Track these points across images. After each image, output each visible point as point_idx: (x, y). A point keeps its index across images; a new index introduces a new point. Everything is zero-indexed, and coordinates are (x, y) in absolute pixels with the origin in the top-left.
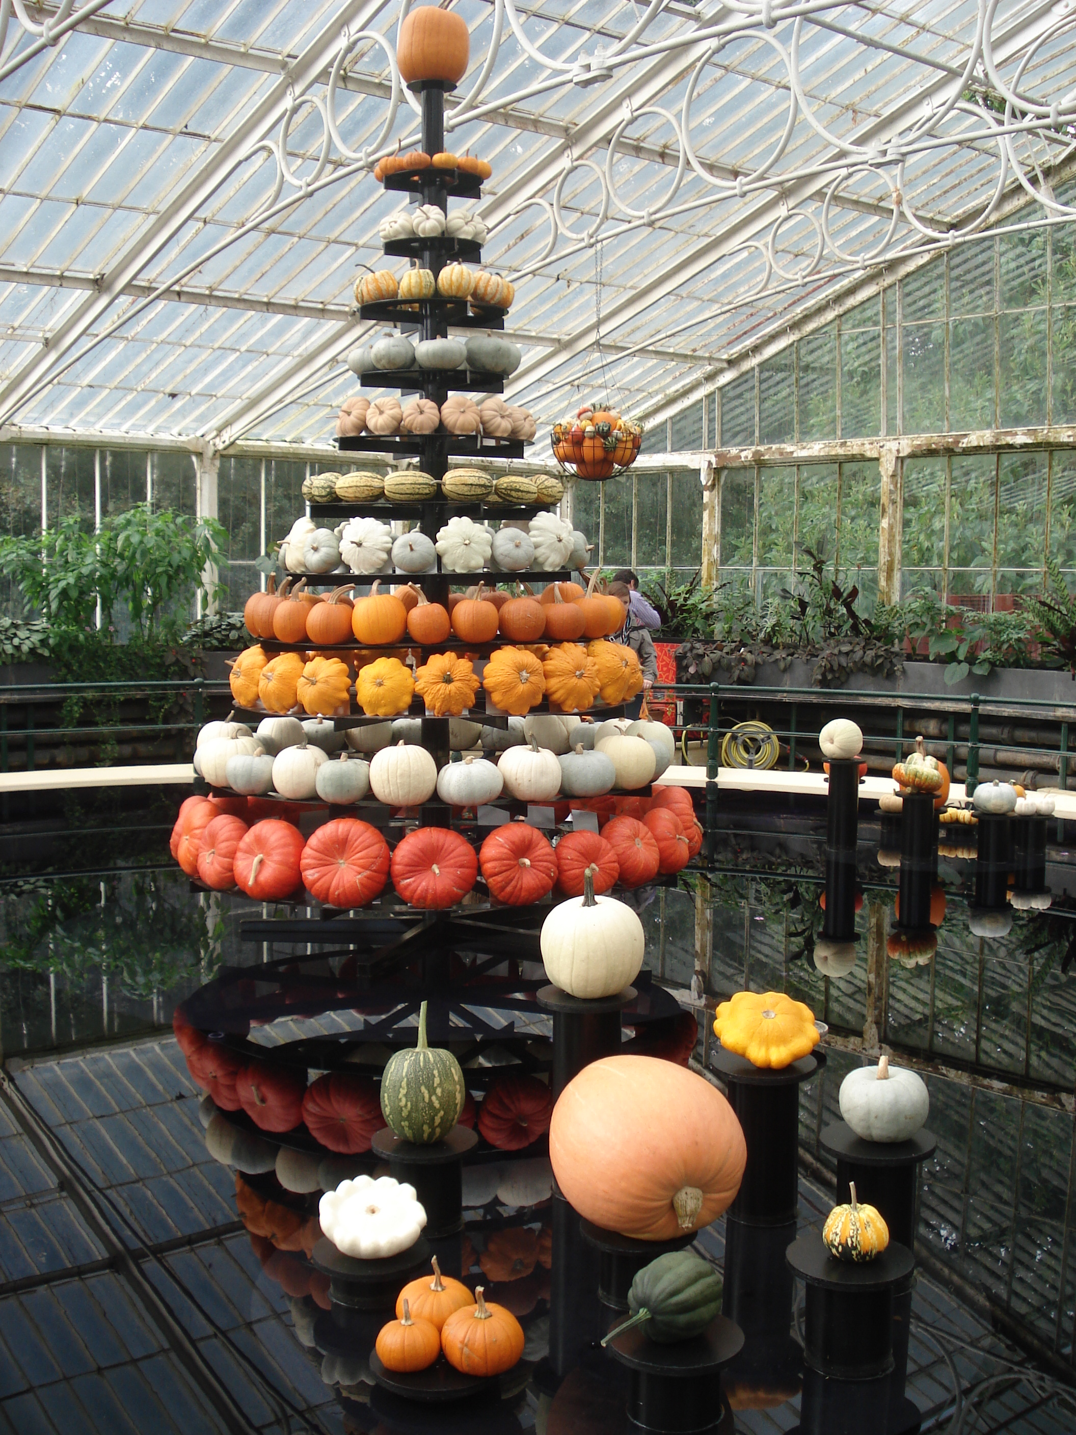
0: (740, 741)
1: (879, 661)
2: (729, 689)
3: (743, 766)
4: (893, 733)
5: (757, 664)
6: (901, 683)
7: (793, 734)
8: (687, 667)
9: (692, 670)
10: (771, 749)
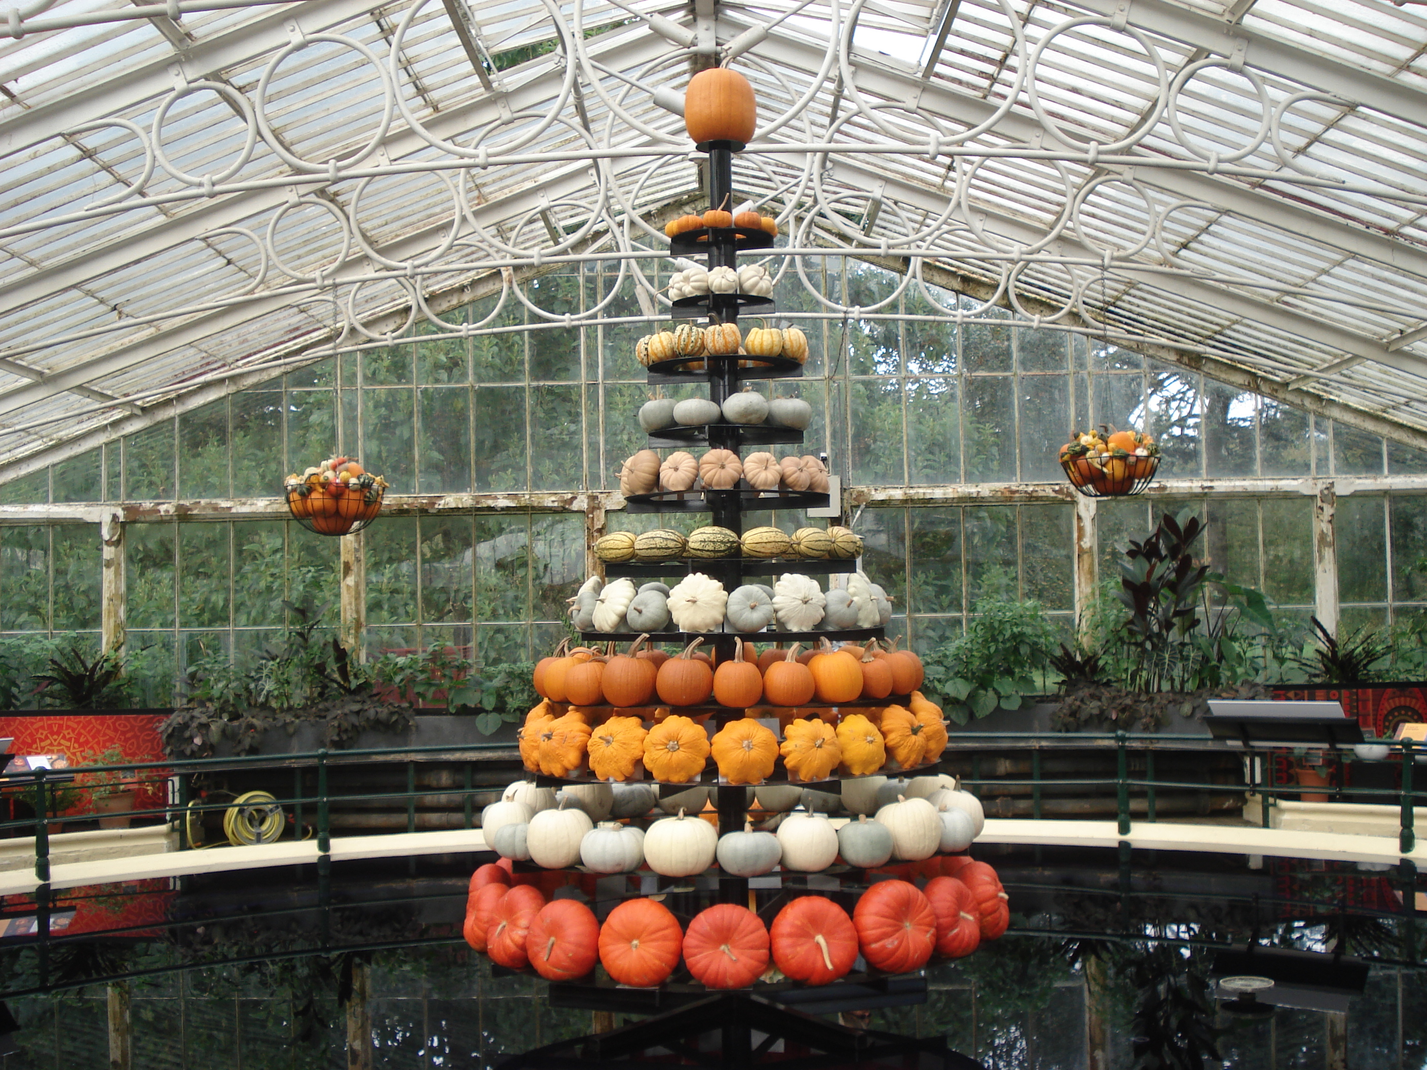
0: (247, 814)
1: (394, 718)
2: (227, 761)
3: (250, 842)
4: (403, 788)
5: (266, 730)
6: (413, 737)
7: (298, 801)
8: (191, 739)
9: (198, 741)
10: (274, 822)
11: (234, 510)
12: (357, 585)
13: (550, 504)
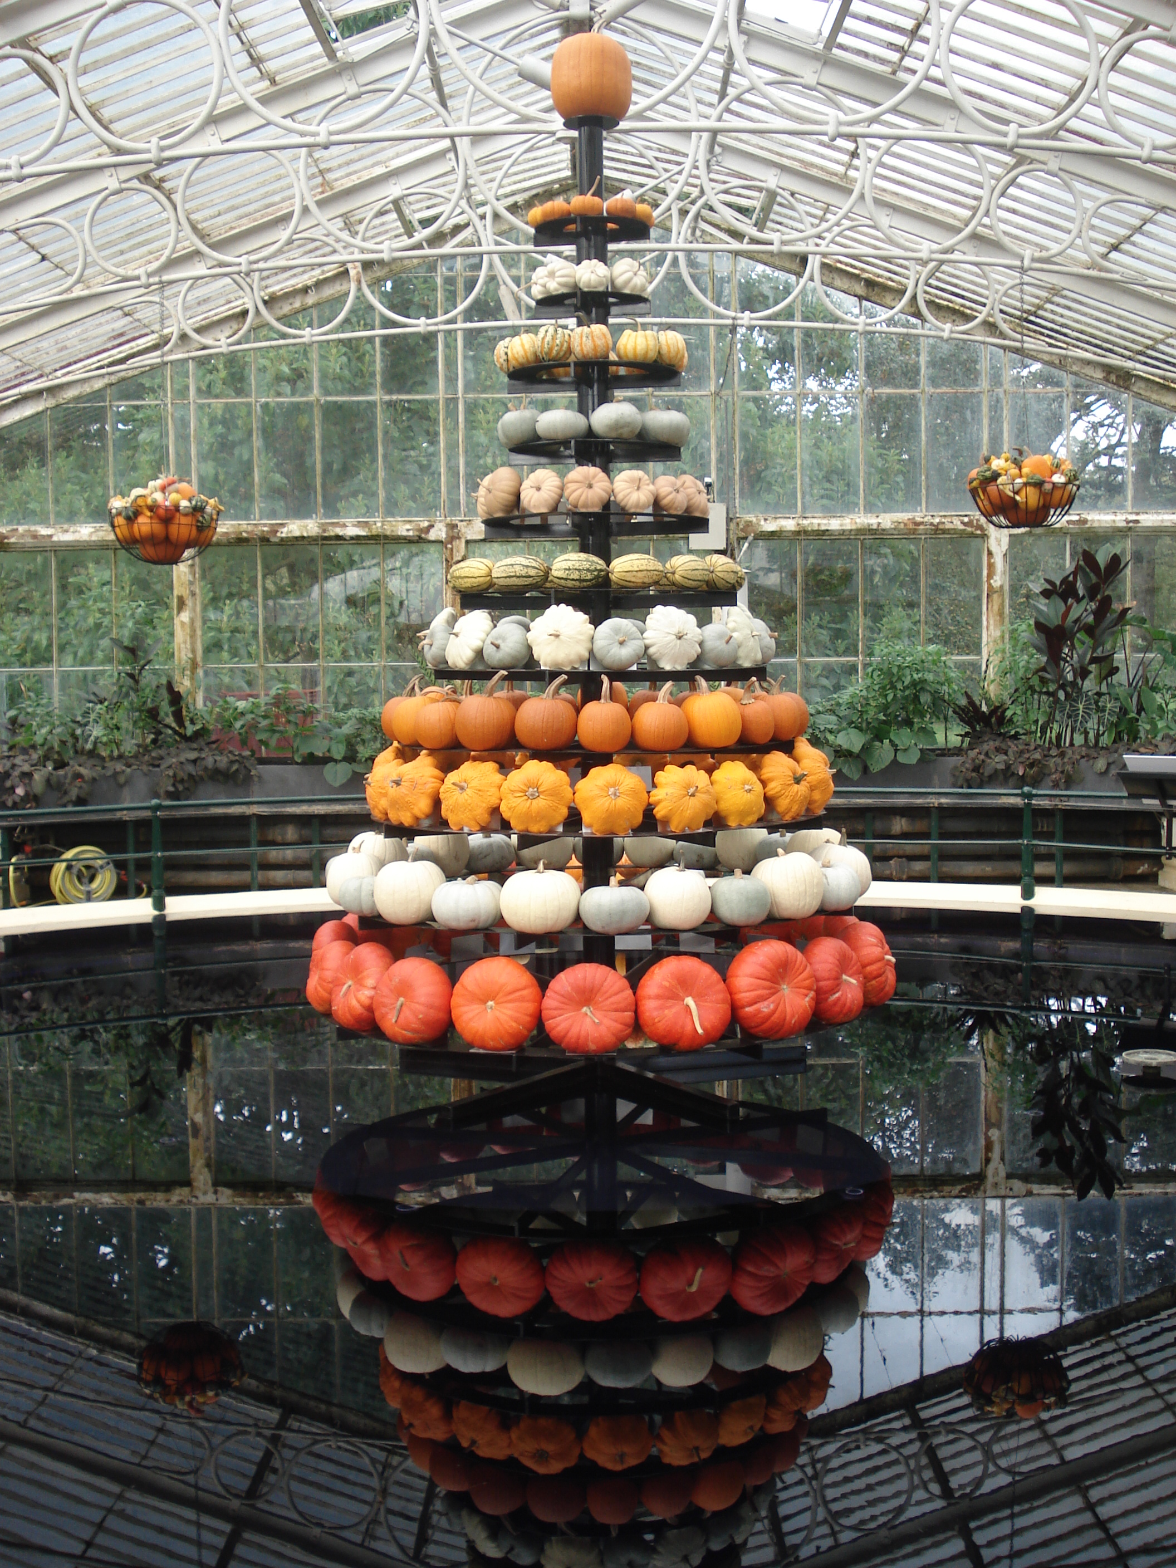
0: (75, 871)
1: (235, 767)
2: (52, 813)
3: (79, 901)
4: (246, 843)
5: (94, 779)
6: (255, 788)
7: (131, 856)
8: (13, 789)
9: (20, 791)
10: (106, 879)
11: (55, 539)
12: (192, 621)
13: (405, 533)
